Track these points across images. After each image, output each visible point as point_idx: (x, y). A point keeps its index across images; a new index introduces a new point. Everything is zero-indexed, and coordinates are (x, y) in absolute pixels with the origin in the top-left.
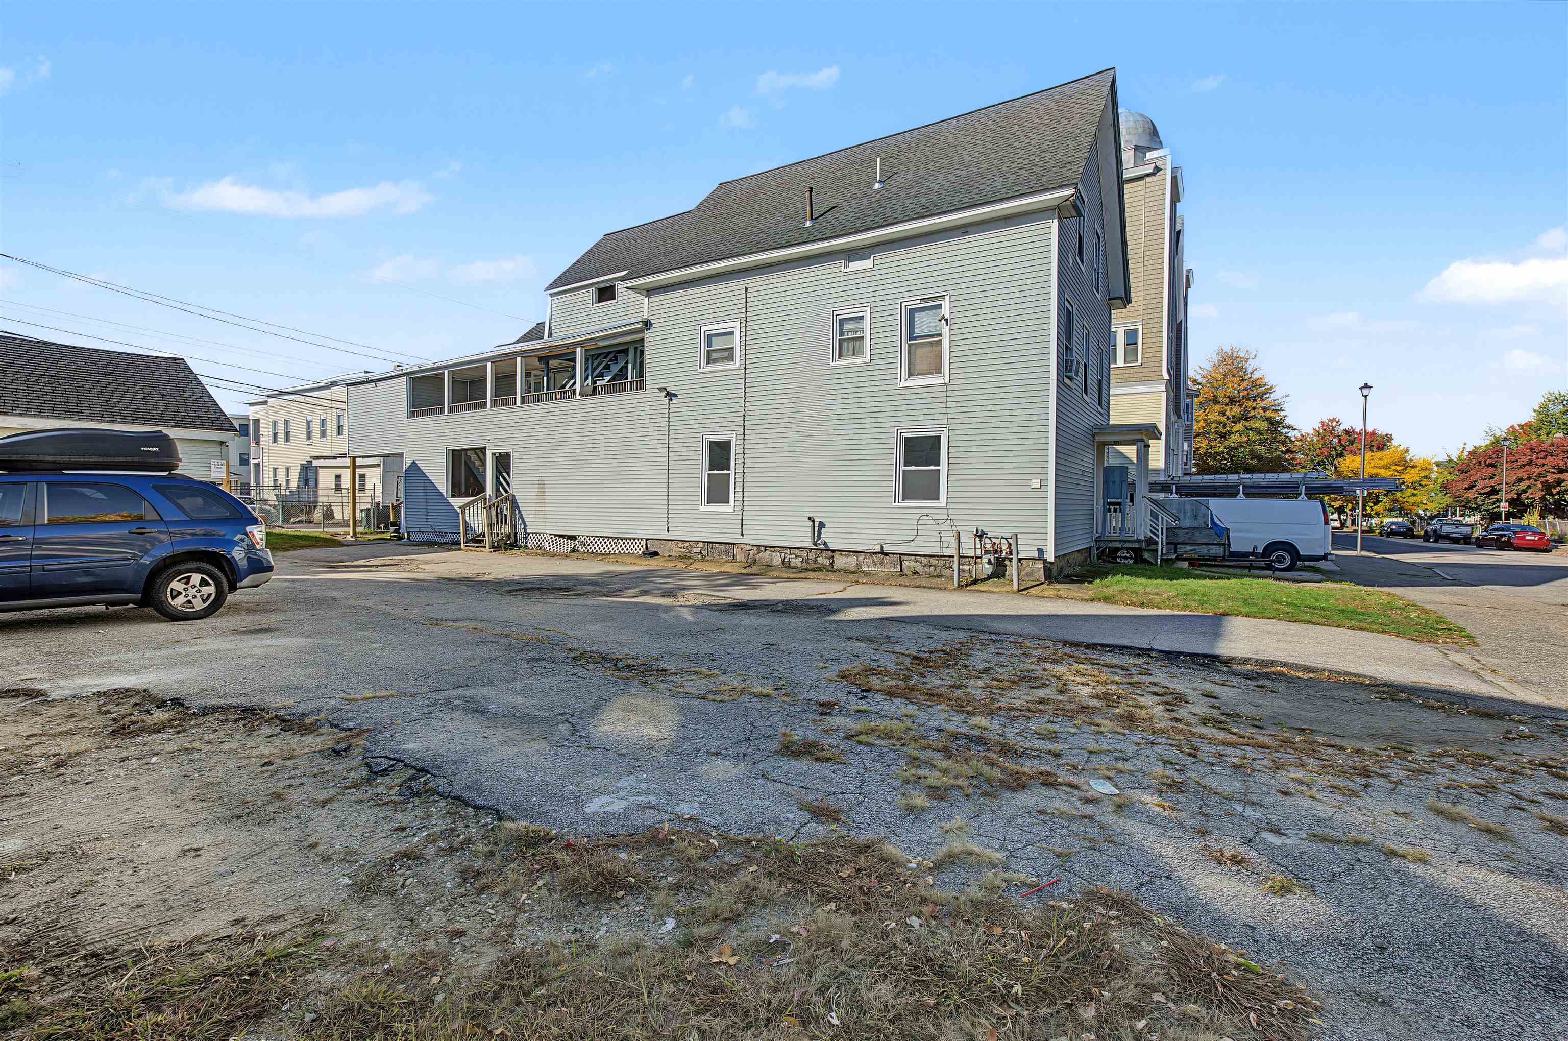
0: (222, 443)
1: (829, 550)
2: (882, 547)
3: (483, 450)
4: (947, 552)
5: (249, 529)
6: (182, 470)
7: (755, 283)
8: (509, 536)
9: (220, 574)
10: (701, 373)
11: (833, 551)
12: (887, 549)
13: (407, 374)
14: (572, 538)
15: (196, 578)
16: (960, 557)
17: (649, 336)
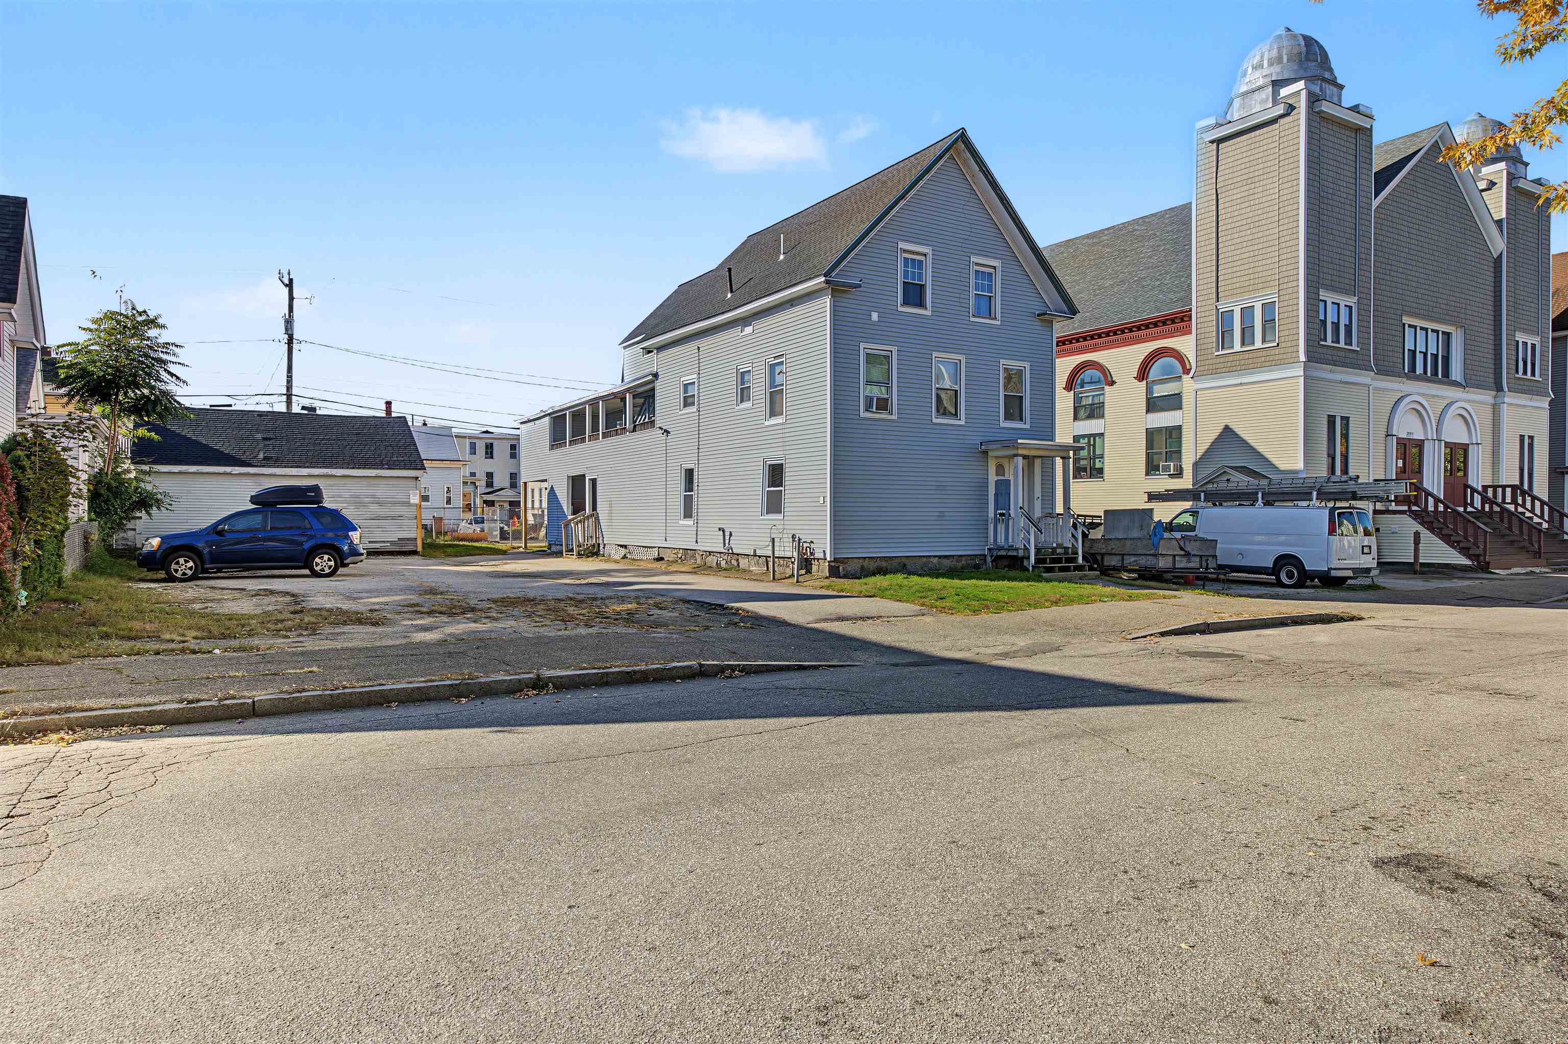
0: (417, 478)
1: (733, 553)
2: (755, 551)
3: (584, 476)
4: (789, 554)
5: (350, 533)
6: (327, 504)
7: (705, 343)
8: (594, 546)
9: (337, 558)
10: (681, 415)
11: (738, 555)
12: (759, 553)
13: (549, 414)
14: (625, 547)
15: (326, 557)
16: (774, 557)
17: (658, 384)
